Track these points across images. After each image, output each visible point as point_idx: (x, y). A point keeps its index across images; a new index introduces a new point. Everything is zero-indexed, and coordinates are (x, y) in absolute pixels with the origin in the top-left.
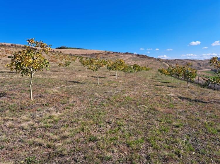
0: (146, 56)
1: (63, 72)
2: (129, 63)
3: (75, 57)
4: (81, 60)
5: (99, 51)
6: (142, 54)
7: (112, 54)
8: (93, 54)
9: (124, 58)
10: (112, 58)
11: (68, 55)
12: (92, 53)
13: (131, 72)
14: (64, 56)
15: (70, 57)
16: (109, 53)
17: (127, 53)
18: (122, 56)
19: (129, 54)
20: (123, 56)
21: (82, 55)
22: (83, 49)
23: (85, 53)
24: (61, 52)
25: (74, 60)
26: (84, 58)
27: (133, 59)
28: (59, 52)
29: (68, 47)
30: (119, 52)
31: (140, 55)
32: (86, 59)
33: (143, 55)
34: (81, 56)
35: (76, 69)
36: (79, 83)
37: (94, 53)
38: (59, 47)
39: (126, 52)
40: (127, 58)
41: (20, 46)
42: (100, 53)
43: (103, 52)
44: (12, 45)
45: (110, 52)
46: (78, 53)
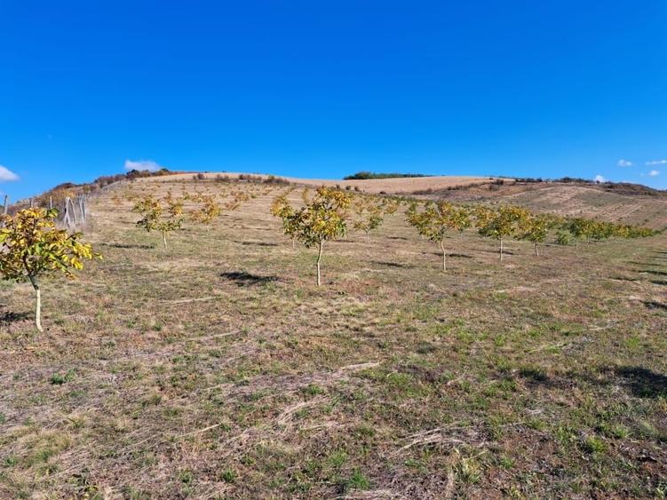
0: (643, 188)
1: (364, 242)
2: (572, 212)
3: (395, 201)
4: (410, 209)
5: (466, 177)
6: (624, 182)
7: (513, 184)
8: (449, 189)
9: (557, 197)
10: (510, 197)
11: (375, 195)
12: (445, 186)
13: (560, 241)
14: (365, 199)
15: (381, 202)
16: (502, 183)
17: (567, 180)
18: (546, 191)
19: (572, 183)
20: (551, 191)
21: (415, 193)
22: (419, 176)
23: (425, 189)
24: (356, 189)
25: (391, 211)
26: (421, 201)
27: (589, 200)
28: (353, 188)
29: (377, 173)
30: (535, 179)
31: (617, 185)
32: (427, 204)
33: (628, 186)
34: (413, 196)
35: (395, 236)
36: (400, 266)
37: (453, 185)
38: (353, 175)
39: (563, 177)
40: (567, 197)
41: (260, 179)
42: (472, 185)
43: (482, 182)
44: (241, 178)
45: (505, 180)
46: (405, 190)
